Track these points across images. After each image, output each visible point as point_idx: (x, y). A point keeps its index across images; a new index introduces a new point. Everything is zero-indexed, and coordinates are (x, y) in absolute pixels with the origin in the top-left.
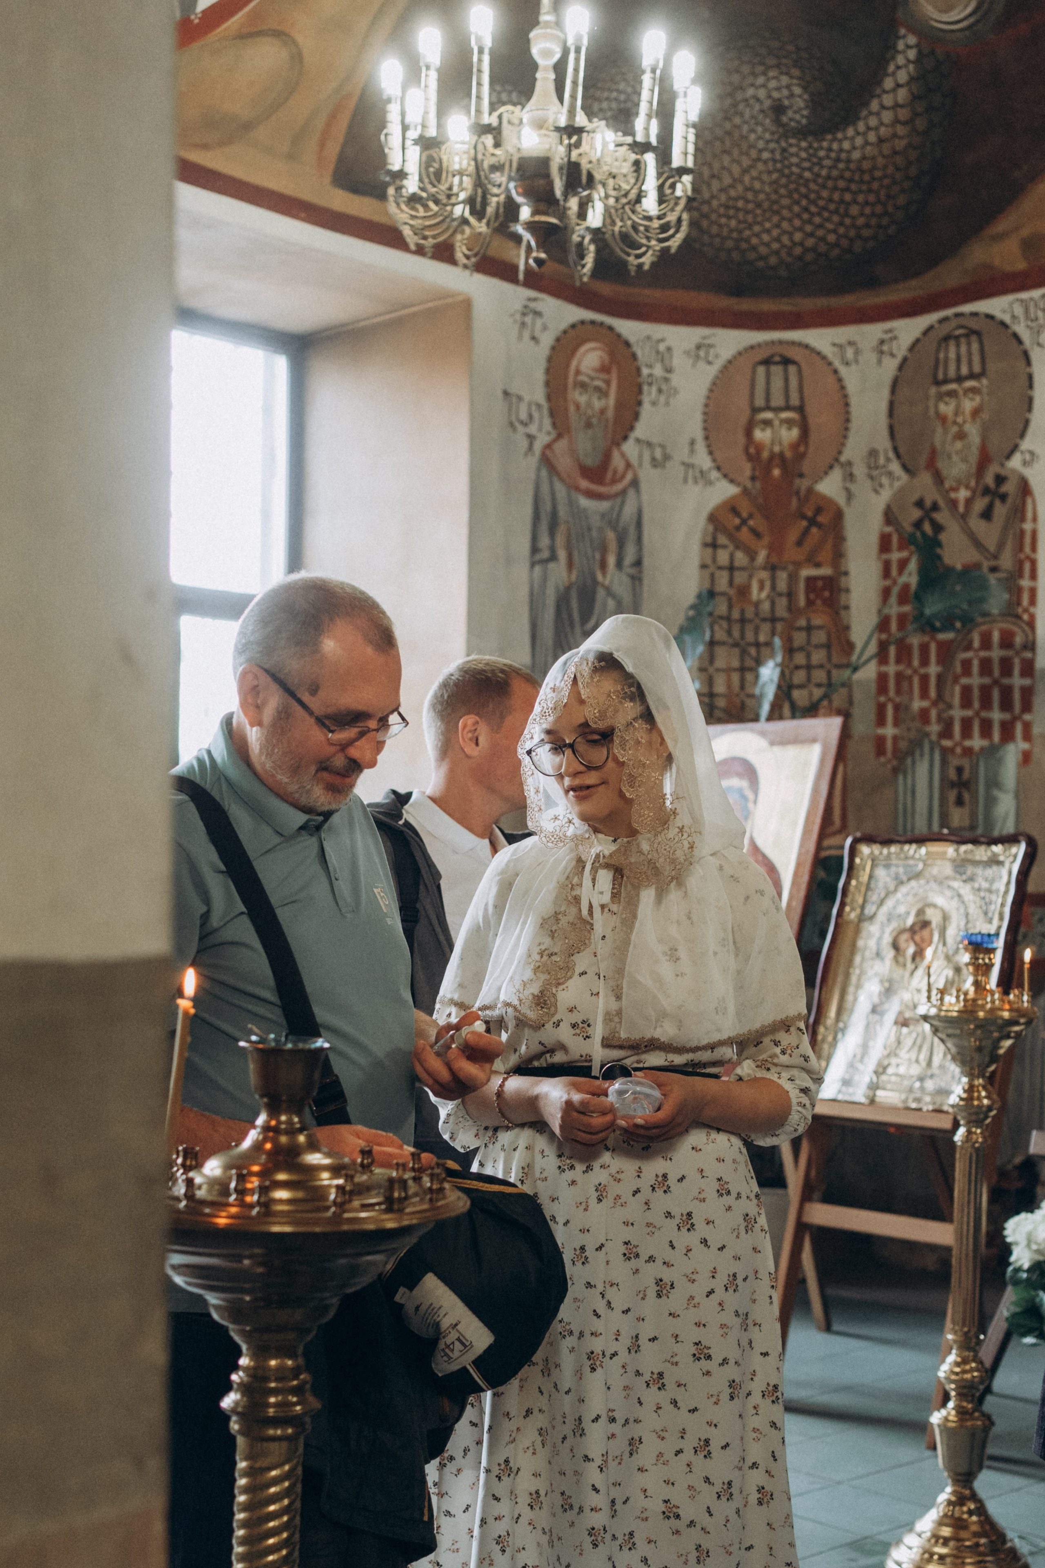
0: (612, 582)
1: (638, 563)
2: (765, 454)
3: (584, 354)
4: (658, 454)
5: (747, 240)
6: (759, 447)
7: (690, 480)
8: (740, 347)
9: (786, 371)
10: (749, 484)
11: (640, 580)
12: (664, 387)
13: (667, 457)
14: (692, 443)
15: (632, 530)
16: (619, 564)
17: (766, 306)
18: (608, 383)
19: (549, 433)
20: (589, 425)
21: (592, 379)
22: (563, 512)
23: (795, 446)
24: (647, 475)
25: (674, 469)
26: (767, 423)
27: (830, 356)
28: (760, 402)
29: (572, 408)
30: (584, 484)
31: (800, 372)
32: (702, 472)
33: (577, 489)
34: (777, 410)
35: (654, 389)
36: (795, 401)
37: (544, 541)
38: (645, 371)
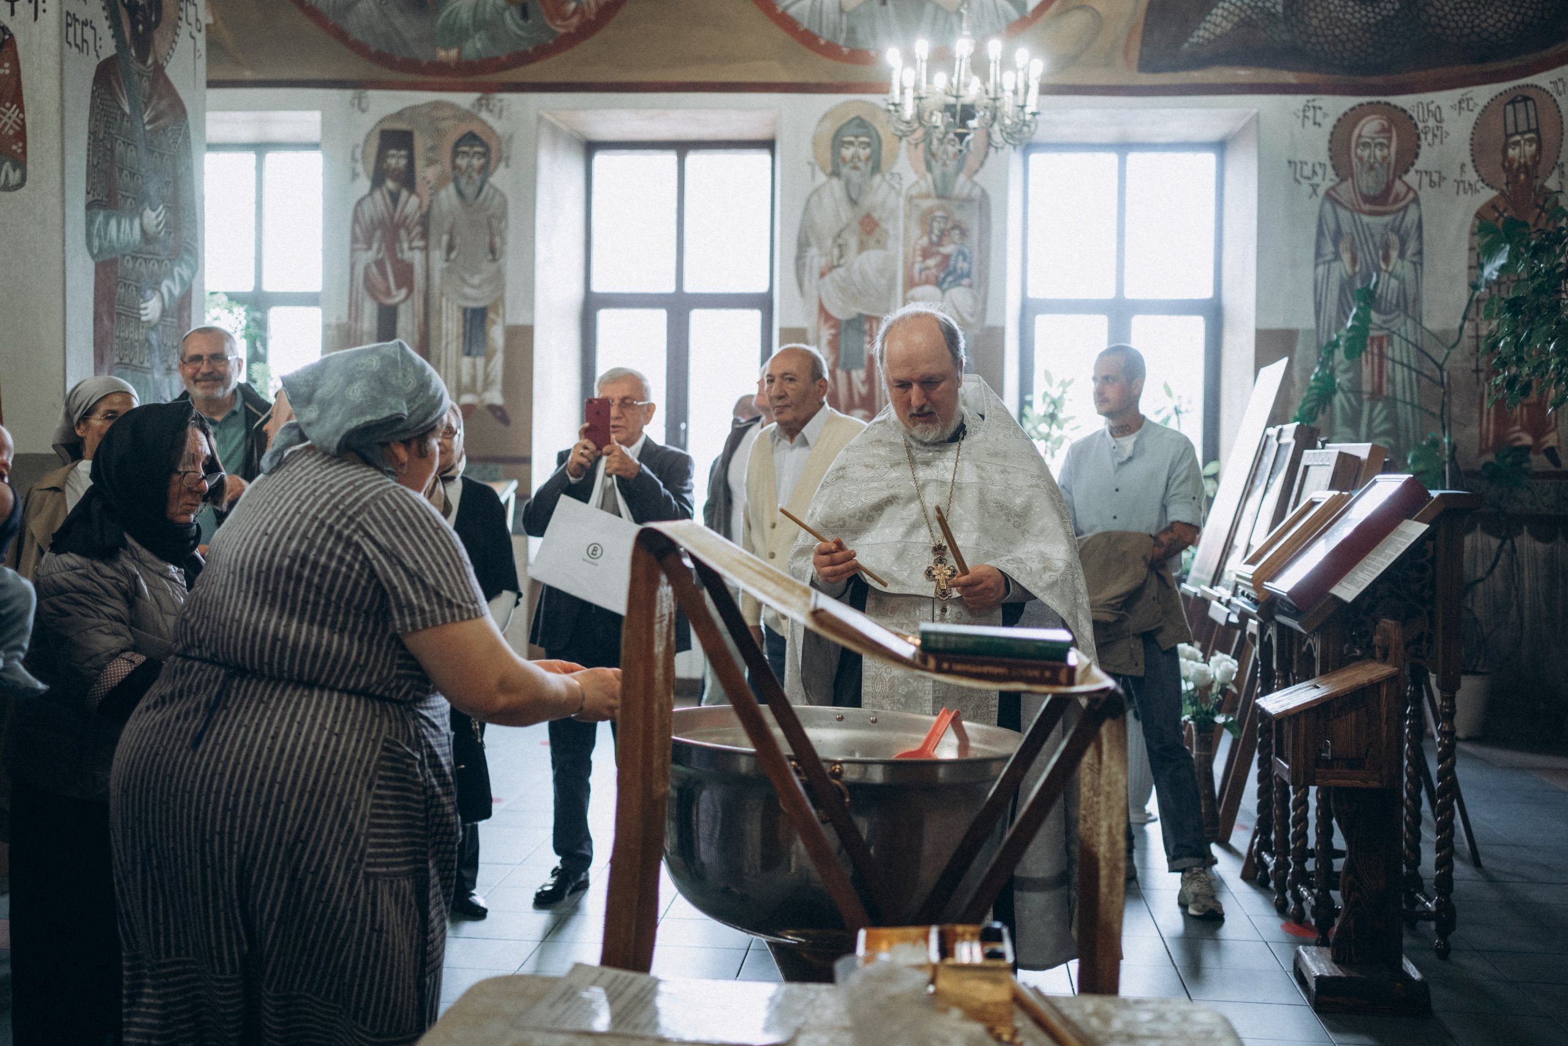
0: (1394, 267)
1: (1420, 253)
2: (1516, 165)
3: (1364, 125)
4: (1435, 177)
5: (1479, 26)
6: (1511, 162)
7: (1461, 191)
8: (1493, 95)
9: (1526, 106)
10: (1504, 188)
11: (1421, 264)
12: (1438, 133)
13: (1442, 178)
14: (1463, 166)
15: (1413, 232)
16: (1402, 255)
17: (1505, 65)
18: (1390, 139)
19: (1332, 180)
20: (1372, 168)
21: (1373, 139)
22: (1346, 227)
23: (1533, 157)
24: (1426, 194)
25: (1449, 186)
26: (1517, 143)
27: (1550, 91)
28: (1511, 129)
29: (1355, 161)
30: (1367, 207)
31: (1534, 104)
32: (1470, 185)
33: (1361, 211)
34: (1523, 133)
35: (1430, 137)
36: (1533, 126)
37: (1328, 248)
38: (1421, 126)
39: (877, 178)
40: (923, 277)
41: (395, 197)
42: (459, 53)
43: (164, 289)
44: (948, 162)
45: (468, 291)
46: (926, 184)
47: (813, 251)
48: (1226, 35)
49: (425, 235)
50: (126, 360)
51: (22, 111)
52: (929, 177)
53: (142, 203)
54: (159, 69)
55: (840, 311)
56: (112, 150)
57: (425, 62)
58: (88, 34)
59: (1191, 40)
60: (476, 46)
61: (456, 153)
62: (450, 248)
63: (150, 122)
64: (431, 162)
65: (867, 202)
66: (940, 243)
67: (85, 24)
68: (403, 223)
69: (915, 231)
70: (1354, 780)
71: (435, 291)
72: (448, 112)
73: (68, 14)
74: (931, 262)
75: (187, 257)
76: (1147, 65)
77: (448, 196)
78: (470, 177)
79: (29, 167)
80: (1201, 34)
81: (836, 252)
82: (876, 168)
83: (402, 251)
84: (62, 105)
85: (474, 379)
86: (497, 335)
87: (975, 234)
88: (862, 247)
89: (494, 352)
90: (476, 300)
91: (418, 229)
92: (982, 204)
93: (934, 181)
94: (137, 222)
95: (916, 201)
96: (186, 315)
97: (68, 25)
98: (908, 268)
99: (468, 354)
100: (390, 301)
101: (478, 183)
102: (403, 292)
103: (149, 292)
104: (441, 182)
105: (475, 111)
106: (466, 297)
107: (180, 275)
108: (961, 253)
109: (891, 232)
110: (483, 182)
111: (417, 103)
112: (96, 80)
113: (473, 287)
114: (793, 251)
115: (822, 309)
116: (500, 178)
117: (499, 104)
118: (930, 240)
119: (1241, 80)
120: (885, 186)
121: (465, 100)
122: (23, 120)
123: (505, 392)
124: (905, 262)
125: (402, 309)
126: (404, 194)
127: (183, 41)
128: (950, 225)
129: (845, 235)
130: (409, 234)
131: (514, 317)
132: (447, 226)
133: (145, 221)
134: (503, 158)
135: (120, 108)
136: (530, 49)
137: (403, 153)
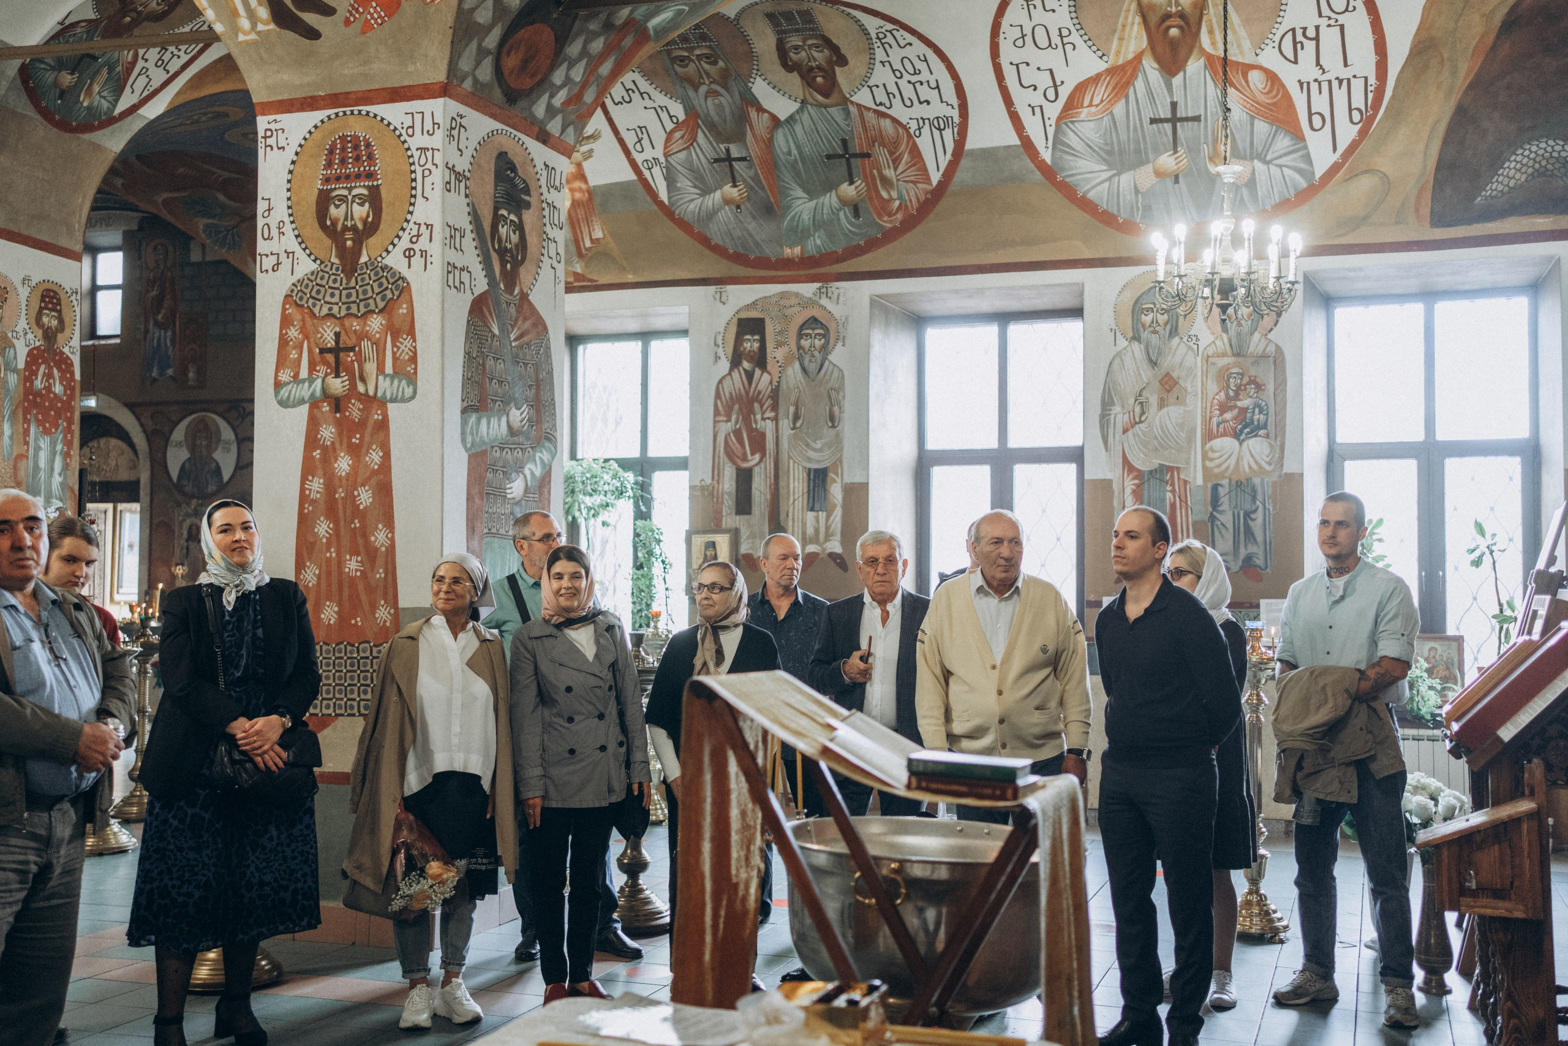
39: (1176, 340)
40: (1221, 429)
41: (750, 375)
42: (802, 249)
43: (527, 472)
44: (1243, 322)
45: (811, 454)
46: (1222, 344)
47: (1117, 409)
48: (1522, 185)
49: (775, 407)
50: (494, 530)
51: (415, 341)
52: (1224, 336)
53: (509, 404)
54: (524, 297)
55: (1142, 463)
56: (484, 365)
57: (774, 259)
58: (465, 276)
59: (1483, 193)
60: (816, 243)
61: (800, 336)
62: (796, 417)
63: (515, 340)
64: (779, 344)
65: (1166, 363)
66: (1237, 397)
67: (462, 269)
68: (757, 398)
69: (1212, 387)
70: (1500, 909)
71: (784, 456)
72: (793, 301)
73: (449, 263)
74: (1228, 416)
75: (547, 444)
76: (1438, 220)
77: (794, 372)
78: (813, 356)
79: (419, 384)
80: (1495, 187)
81: (1138, 409)
82: (1174, 332)
83: (756, 422)
84: (443, 335)
85: (817, 531)
86: (836, 492)
87: (1271, 387)
88: (1162, 404)
89: (835, 506)
90: (819, 462)
91: (769, 402)
92: (1277, 360)
93: (1230, 341)
94: (504, 419)
95: (1211, 360)
96: (546, 491)
97: (449, 272)
98: (1206, 422)
99: (812, 509)
100: (745, 465)
101: (819, 362)
102: (757, 457)
103: (513, 475)
104: (788, 361)
105: (817, 298)
106: (809, 460)
107: (541, 459)
108: (1257, 405)
109: (1189, 389)
110: (824, 359)
111: (767, 295)
112: (471, 312)
113: (815, 450)
114: (1098, 410)
115: (1126, 462)
116: (838, 356)
117: (836, 292)
118: (1227, 395)
119: (1541, 228)
120: (1182, 349)
121: (808, 289)
122: (415, 347)
123: (843, 543)
124: (1204, 417)
125: (756, 470)
126: (758, 372)
127: (546, 272)
128: (1246, 380)
129: (1144, 393)
130: (762, 407)
131: (851, 476)
132: (793, 399)
133: (511, 418)
134: (841, 338)
135: (491, 331)
136: (862, 243)
137: (757, 337)
